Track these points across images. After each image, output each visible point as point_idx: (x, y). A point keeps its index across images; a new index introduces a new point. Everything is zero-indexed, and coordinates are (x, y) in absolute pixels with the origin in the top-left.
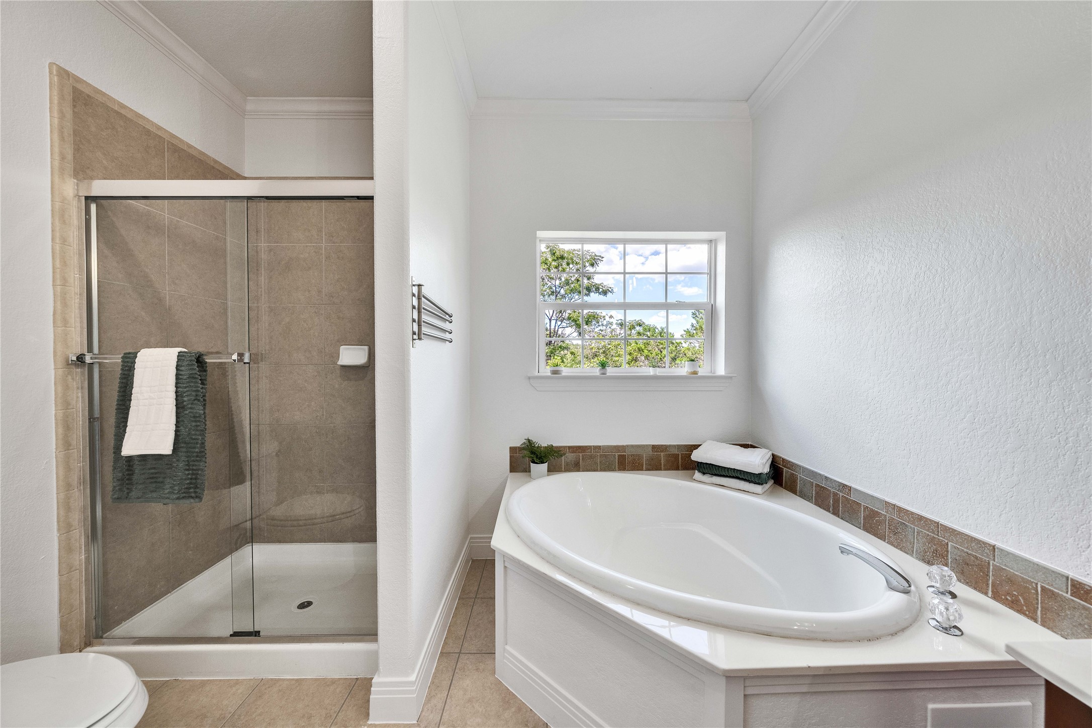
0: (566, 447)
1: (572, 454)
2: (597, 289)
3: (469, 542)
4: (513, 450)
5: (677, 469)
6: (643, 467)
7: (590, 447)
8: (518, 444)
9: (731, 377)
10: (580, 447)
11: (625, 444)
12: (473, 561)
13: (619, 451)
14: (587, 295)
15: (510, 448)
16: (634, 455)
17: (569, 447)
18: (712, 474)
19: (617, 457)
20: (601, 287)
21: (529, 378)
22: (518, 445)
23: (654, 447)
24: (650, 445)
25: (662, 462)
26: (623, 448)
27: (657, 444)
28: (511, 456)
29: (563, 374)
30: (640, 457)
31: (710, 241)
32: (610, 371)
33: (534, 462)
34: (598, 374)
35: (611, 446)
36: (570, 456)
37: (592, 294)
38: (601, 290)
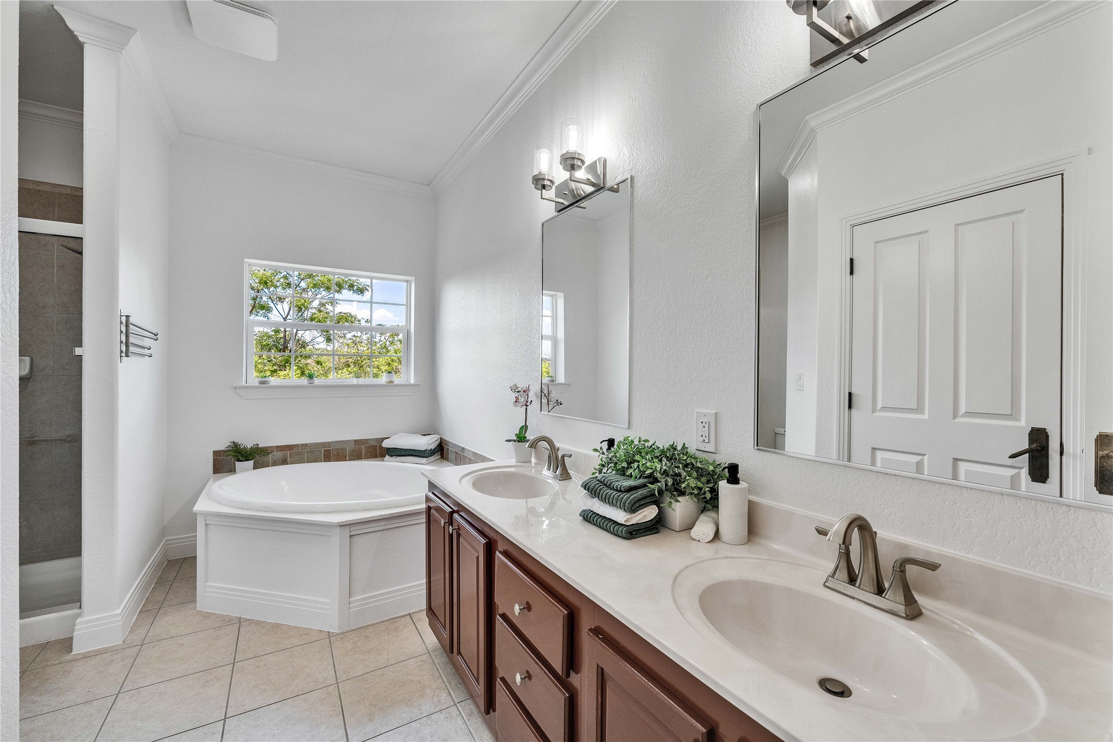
0: (274, 447)
1: (279, 453)
2: (351, 287)
3: (164, 544)
4: (216, 453)
5: (376, 457)
6: (346, 458)
7: (297, 445)
8: (222, 447)
9: (418, 385)
10: (287, 446)
11: (330, 441)
12: (169, 561)
13: (325, 447)
14: (338, 292)
15: (214, 452)
16: (338, 449)
17: (277, 447)
18: (397, 456)
19: (323, 452)
20: (356, 284)
21: (235, 388)
22: (223, 449)
23: (355, 441)
24: (352, 440)
25: (363, 453)
26: (329, 444)
27: (358, 439)
28: (214, 459)
29: (271, 384)
30: (343, 450)
31: (407, 281)
32: (316, 381)
33: (239, 460)
34: (306, 384)
35: (317, 443)
36: (278, 455)
37: (344, 292)
38: (355, 288)
